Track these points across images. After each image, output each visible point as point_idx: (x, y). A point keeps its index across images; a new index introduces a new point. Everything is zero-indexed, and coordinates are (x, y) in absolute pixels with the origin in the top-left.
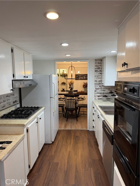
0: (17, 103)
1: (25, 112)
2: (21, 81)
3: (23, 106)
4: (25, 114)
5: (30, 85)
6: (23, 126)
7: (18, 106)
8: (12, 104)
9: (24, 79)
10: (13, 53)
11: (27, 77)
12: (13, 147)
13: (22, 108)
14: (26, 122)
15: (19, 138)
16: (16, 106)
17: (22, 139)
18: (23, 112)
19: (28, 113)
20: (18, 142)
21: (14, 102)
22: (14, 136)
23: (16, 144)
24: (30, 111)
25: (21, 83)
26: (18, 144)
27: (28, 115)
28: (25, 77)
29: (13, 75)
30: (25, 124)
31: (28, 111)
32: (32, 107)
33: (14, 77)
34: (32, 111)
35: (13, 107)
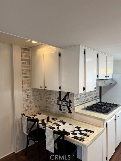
0: (98, 98)
1: (105, 107)
2: (103, 80)
3: (102, 101)
4: (104, 110)
5: (110, 84)
6: (104, 120)
7: (98, 101)
8: (94, 98)
9: (106, 78)
10: (98, 58)
11: (108, 77)
12: (95, 137)
13: (102, 103)
14: (106, 117)
15: (100, 131)
16: (97, 100)
17: (102, 132)
18: (103, 108)
19: (107, 109)
20: (99, 134)
21: (95, 97)
22: (96, 127)
23: (97, 135)
24: (109, 107)
25: (102, 82)
26: (99, 135)
27: (108, 111)
28: (106, 77)
29: (97, 76)
30: (105, 119)
31: (107, 107)
32: (110, 104)
33: (97, 77)
34: (111, 107)
35: (94, 101)
